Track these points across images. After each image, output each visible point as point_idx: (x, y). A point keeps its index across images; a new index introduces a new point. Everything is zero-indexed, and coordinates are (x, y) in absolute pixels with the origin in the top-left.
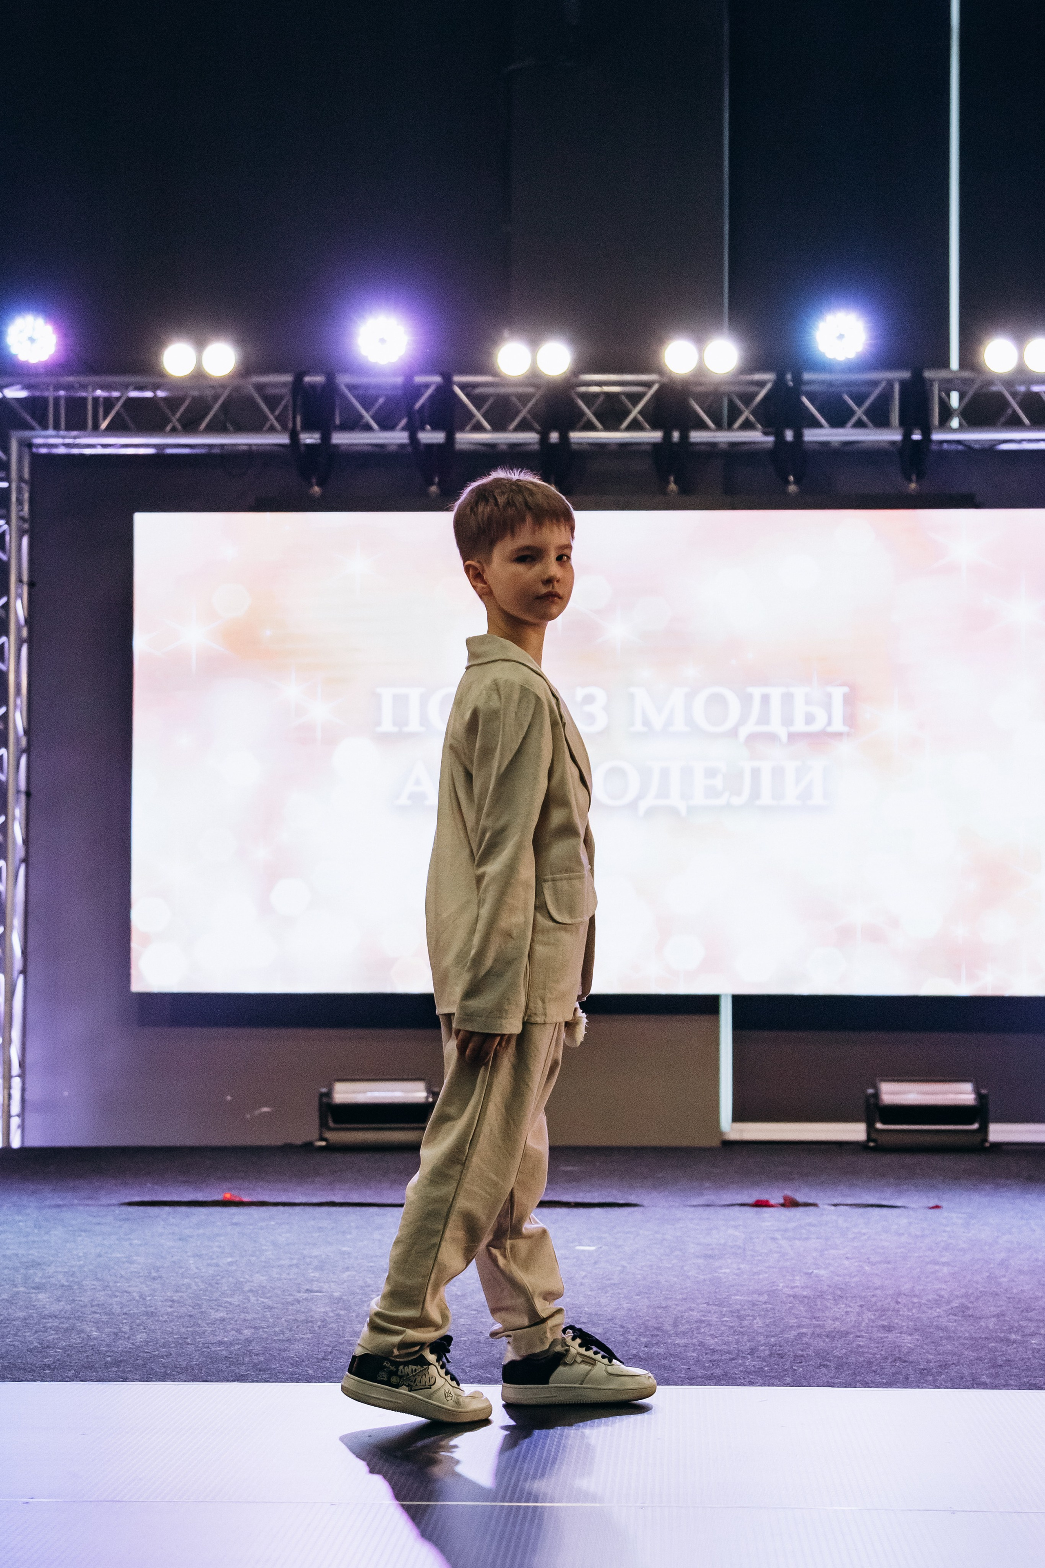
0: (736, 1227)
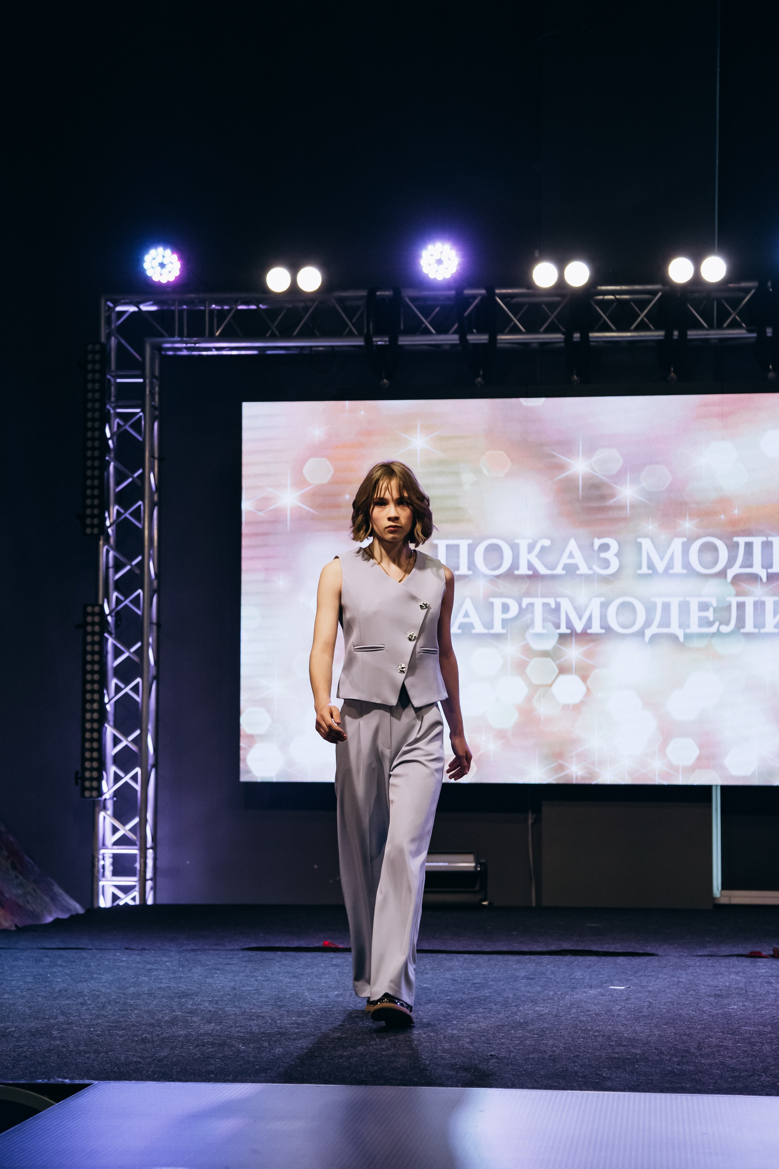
0: (737, 973)
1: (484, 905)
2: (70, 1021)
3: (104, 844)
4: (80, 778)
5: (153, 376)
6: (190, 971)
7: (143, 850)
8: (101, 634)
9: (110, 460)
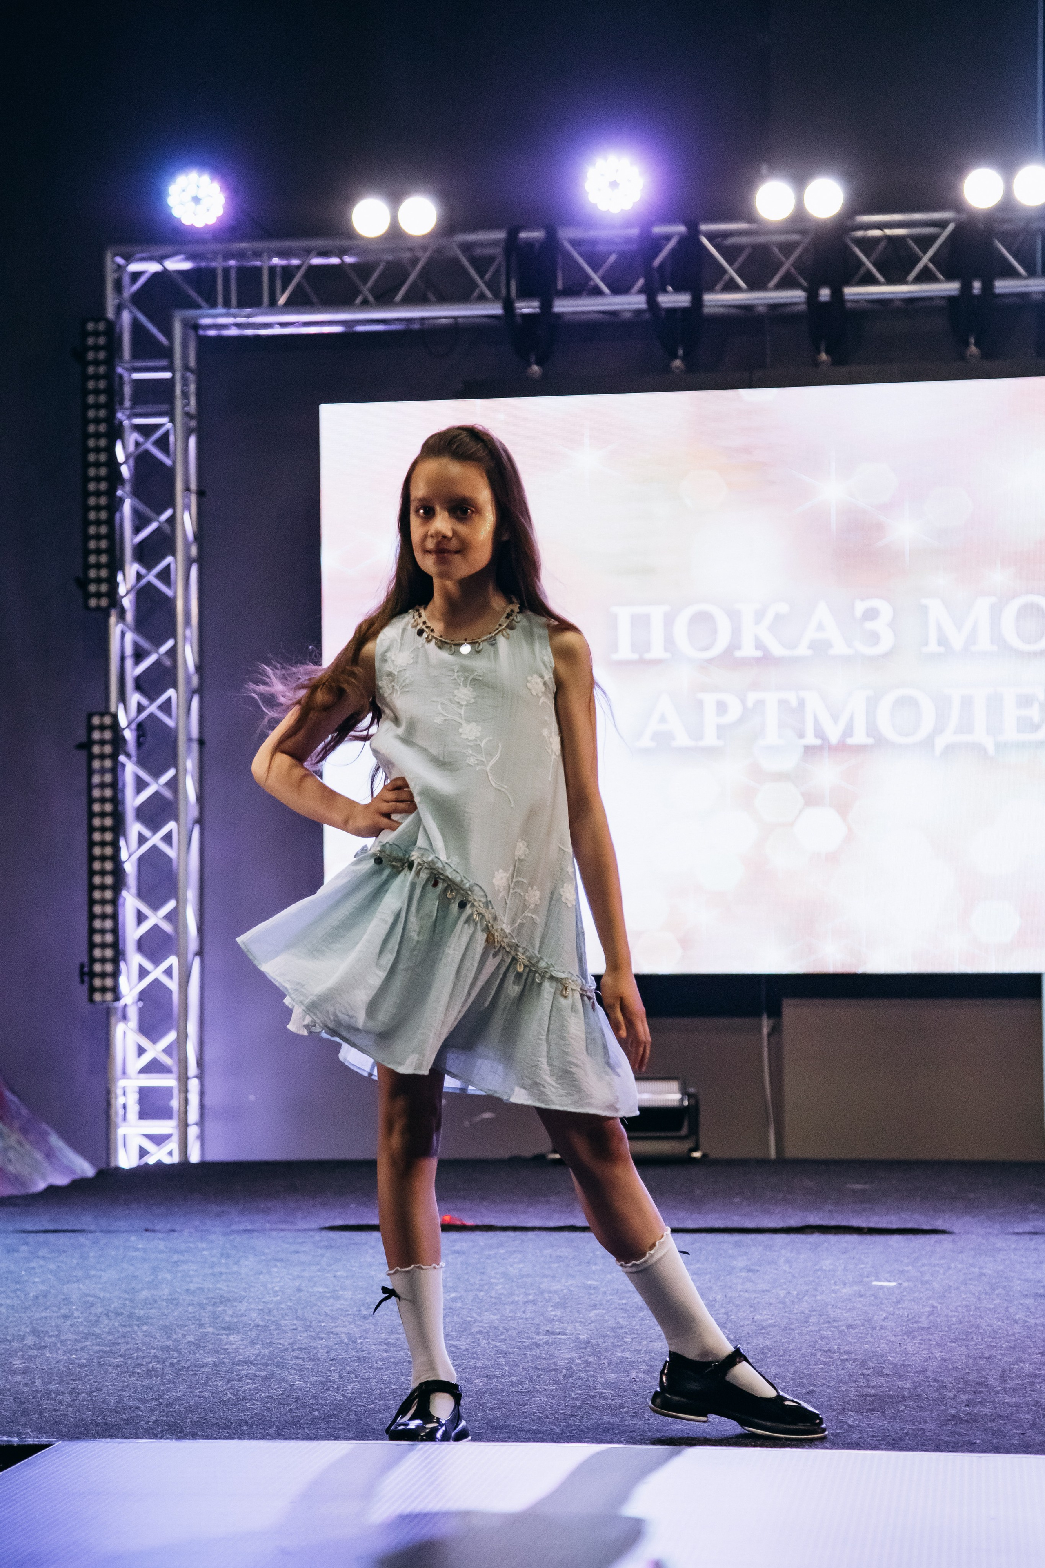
1: (695, 1158)
2: (43, 1344)
3: (124, 1073)
4: (87, 974)
5: (186, 368)
6: (237, 1262)
7: (184, 1080)
8: (114, 756)
9: (125, 496)
